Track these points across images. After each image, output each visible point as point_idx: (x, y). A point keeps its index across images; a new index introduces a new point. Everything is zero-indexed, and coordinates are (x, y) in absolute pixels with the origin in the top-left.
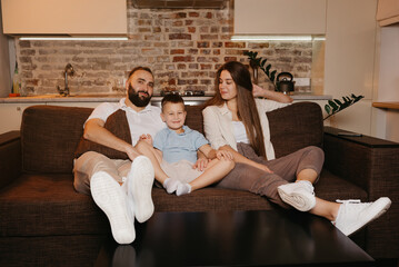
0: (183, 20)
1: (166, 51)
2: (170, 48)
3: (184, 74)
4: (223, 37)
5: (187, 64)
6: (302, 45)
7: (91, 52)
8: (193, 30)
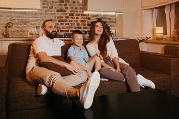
0: (63, 3)
1: (55, 17)
2: (57, 16)
3: (63, 28)
4: (80, 12)
5: (64, 23)
6: (112, 16)
7: (20, 16)
8: (67, 8)
